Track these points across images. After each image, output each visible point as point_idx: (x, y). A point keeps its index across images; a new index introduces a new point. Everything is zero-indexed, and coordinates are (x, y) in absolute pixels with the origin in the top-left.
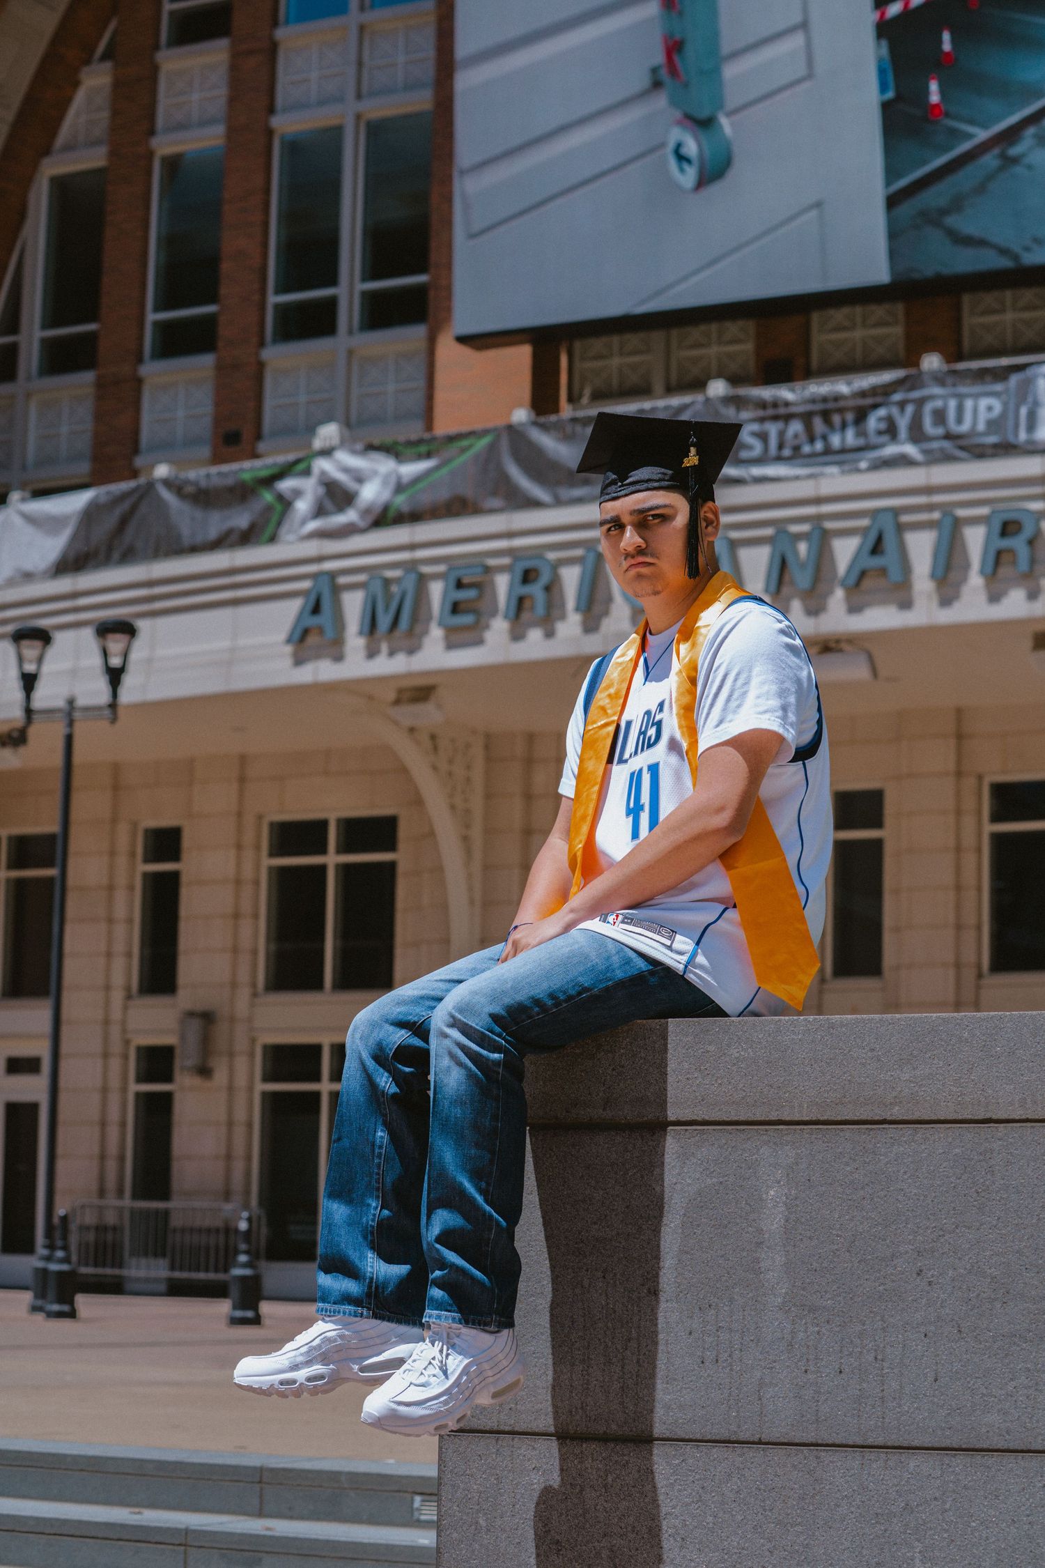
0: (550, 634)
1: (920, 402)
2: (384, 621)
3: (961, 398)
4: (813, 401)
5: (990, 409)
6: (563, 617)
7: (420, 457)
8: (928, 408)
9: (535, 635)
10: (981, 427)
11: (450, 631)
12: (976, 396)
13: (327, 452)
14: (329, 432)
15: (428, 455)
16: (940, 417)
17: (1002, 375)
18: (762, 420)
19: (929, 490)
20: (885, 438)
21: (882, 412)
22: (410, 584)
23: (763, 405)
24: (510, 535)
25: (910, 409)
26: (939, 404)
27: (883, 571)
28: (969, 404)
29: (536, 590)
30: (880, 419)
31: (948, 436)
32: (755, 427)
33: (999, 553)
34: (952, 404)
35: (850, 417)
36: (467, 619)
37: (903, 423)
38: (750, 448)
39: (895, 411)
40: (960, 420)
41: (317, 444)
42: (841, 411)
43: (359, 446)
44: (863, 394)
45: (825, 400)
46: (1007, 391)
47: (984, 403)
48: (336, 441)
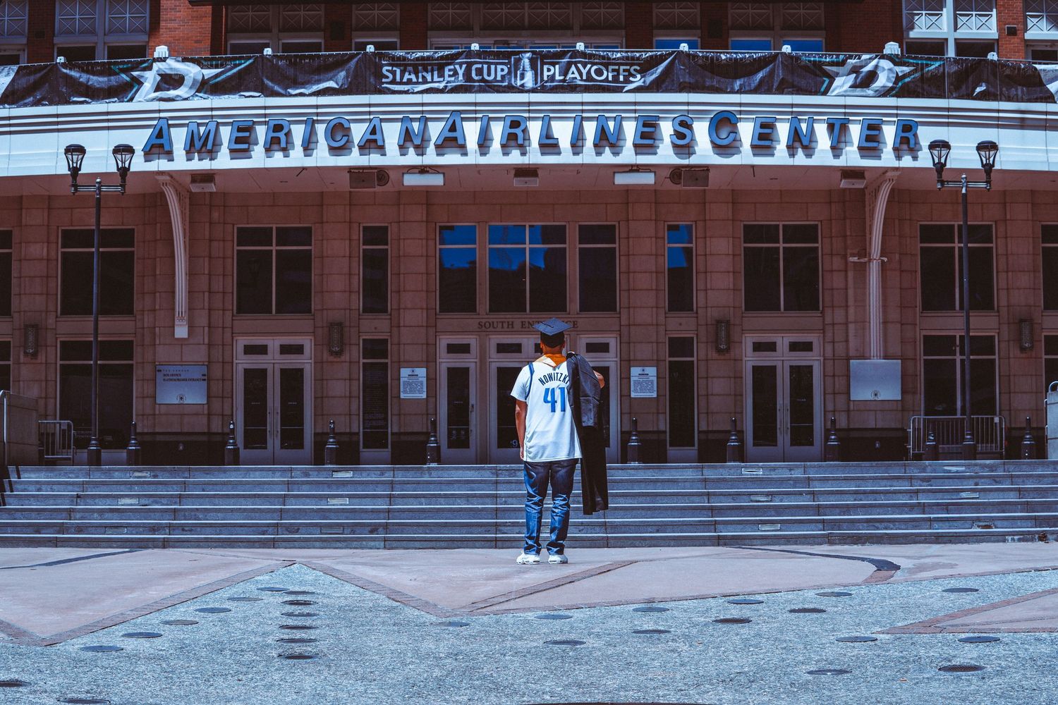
0: (286, 156)
1: (469, 65)
2: (198, 144)
3: (489, 64)
4: (417, 59)
5: (502, 70)
6: (293, 148)
7: (211, 67)
8: (474, 67)
9: (278, 155)
10: (499, 78)
11: (232, 151)
12: (496, 64)
13: (163, 60)
14: (161, 50)
15: (217, 67)
16: (480, 72)
17: (507, 56)
18: (392, 65)
19: (476, 104)
20: (453, 79)
21: (452, 67)
22: (212, 126)
23: (393, 58)
24: (265, 108)
25: (464, 66)
26: (480, 66)
27: (455, 139)
28: (493, 67)
29: (281, 135)
30: (450, 70)
31: (483, 80)
32: (390, 68)
33: (510, 134)
34: (485, 66)
35: (435, 67)
36: (244, 146)
37: (461, 72)
38: (387, 77)
39: (457, 67)
40: (489, 74)
41: (156, 55)
42: (430, 64)
43: (180, 59)
44: (442, 58)
45: (423, 58)
46: (510, 63)
47: (499, 67)
48: (167, 56)
